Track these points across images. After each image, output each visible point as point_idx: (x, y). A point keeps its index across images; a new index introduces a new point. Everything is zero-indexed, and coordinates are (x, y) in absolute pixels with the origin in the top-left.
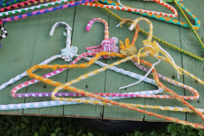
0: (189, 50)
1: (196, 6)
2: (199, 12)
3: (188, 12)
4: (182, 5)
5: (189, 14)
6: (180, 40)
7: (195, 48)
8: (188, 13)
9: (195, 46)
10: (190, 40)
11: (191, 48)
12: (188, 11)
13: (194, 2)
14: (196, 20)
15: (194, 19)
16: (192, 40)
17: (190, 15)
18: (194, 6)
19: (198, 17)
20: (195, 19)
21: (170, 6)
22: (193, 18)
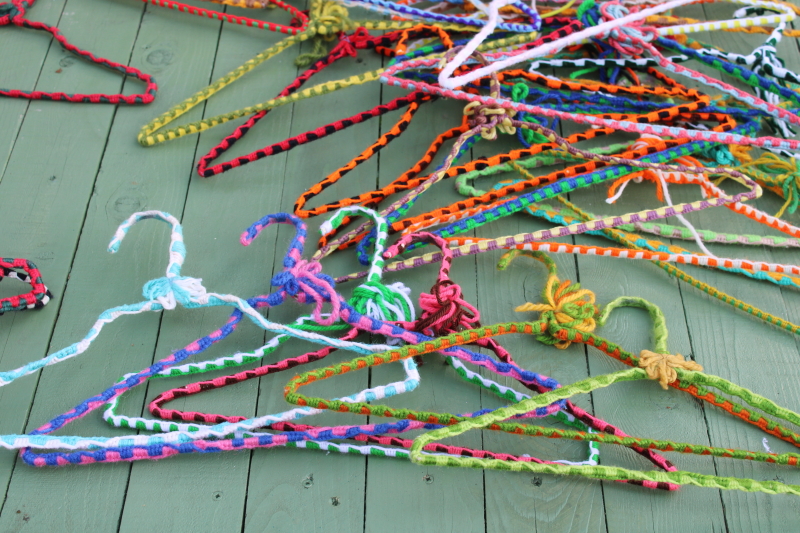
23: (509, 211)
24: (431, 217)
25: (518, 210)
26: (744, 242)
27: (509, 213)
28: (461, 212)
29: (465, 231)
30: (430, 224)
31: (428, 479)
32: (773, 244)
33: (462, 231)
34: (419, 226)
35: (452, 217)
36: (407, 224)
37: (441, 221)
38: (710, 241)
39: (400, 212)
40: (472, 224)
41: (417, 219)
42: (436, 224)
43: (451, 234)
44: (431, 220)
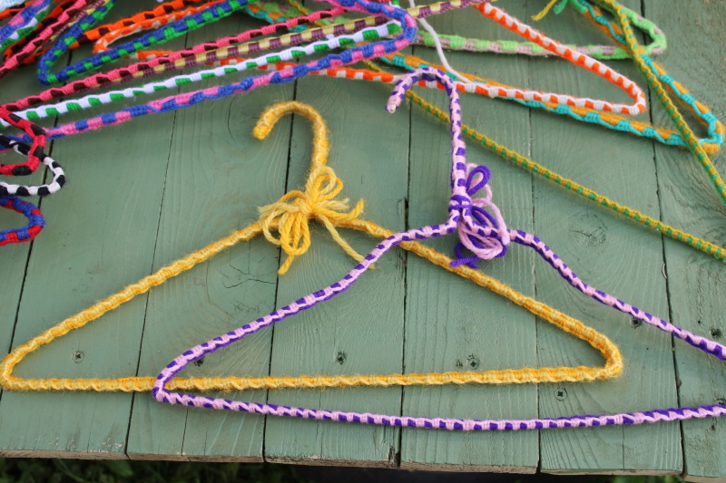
0: (688, 225)
1: (710, 70)
2: (718, 93)
3: (683, 94)
4: (661, 70)
5: (686, 100)
6: (657, 192)
7: (710, 219)
8: (684, 97)
9: (708, 209)
10: (692, 188)
11: (694, 219)
12: (681, 88)
13: (703, 55)
14: (709, 120)
15: (704, 116)
16: (698, 191)
17: (689, 102)
18: (702, 70)
19: (717, 108)
20: (706, 119)
21: (620, 75)
22: (699, 113)
23: (216, 16)
24: (131, 23)
25: (226, 15)
26: (496, 50)
27: (216, 19)
28: (167, 16)
29: (163, 41)
30: (129, 31)
31: (79, 356)
32: (530, 53)
33: (159, 43)
34: (117, 34)
35: (156, 23)
36: (103, 32)
37: (144, 27)
38: (456, 48)
39: (95, 16)
40: (170, 33)
41: (115, 25)
42: (138, 30)
43: (145, 45)
44: (132, 26)
